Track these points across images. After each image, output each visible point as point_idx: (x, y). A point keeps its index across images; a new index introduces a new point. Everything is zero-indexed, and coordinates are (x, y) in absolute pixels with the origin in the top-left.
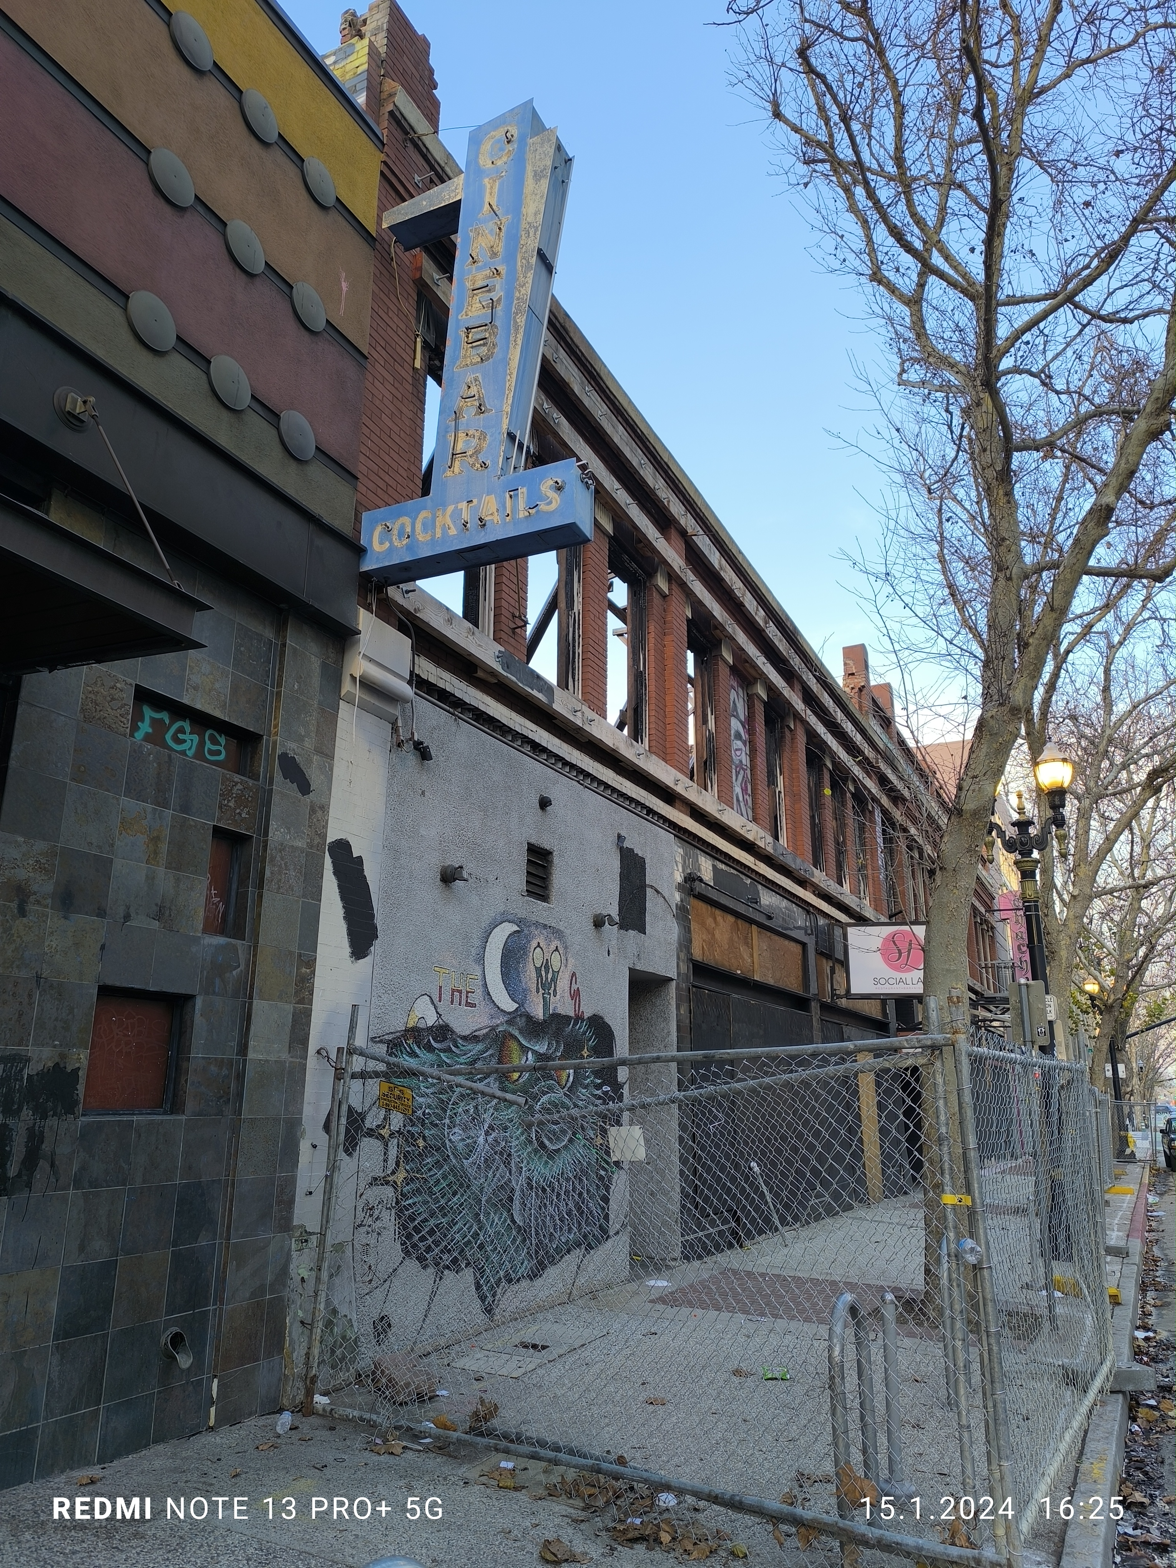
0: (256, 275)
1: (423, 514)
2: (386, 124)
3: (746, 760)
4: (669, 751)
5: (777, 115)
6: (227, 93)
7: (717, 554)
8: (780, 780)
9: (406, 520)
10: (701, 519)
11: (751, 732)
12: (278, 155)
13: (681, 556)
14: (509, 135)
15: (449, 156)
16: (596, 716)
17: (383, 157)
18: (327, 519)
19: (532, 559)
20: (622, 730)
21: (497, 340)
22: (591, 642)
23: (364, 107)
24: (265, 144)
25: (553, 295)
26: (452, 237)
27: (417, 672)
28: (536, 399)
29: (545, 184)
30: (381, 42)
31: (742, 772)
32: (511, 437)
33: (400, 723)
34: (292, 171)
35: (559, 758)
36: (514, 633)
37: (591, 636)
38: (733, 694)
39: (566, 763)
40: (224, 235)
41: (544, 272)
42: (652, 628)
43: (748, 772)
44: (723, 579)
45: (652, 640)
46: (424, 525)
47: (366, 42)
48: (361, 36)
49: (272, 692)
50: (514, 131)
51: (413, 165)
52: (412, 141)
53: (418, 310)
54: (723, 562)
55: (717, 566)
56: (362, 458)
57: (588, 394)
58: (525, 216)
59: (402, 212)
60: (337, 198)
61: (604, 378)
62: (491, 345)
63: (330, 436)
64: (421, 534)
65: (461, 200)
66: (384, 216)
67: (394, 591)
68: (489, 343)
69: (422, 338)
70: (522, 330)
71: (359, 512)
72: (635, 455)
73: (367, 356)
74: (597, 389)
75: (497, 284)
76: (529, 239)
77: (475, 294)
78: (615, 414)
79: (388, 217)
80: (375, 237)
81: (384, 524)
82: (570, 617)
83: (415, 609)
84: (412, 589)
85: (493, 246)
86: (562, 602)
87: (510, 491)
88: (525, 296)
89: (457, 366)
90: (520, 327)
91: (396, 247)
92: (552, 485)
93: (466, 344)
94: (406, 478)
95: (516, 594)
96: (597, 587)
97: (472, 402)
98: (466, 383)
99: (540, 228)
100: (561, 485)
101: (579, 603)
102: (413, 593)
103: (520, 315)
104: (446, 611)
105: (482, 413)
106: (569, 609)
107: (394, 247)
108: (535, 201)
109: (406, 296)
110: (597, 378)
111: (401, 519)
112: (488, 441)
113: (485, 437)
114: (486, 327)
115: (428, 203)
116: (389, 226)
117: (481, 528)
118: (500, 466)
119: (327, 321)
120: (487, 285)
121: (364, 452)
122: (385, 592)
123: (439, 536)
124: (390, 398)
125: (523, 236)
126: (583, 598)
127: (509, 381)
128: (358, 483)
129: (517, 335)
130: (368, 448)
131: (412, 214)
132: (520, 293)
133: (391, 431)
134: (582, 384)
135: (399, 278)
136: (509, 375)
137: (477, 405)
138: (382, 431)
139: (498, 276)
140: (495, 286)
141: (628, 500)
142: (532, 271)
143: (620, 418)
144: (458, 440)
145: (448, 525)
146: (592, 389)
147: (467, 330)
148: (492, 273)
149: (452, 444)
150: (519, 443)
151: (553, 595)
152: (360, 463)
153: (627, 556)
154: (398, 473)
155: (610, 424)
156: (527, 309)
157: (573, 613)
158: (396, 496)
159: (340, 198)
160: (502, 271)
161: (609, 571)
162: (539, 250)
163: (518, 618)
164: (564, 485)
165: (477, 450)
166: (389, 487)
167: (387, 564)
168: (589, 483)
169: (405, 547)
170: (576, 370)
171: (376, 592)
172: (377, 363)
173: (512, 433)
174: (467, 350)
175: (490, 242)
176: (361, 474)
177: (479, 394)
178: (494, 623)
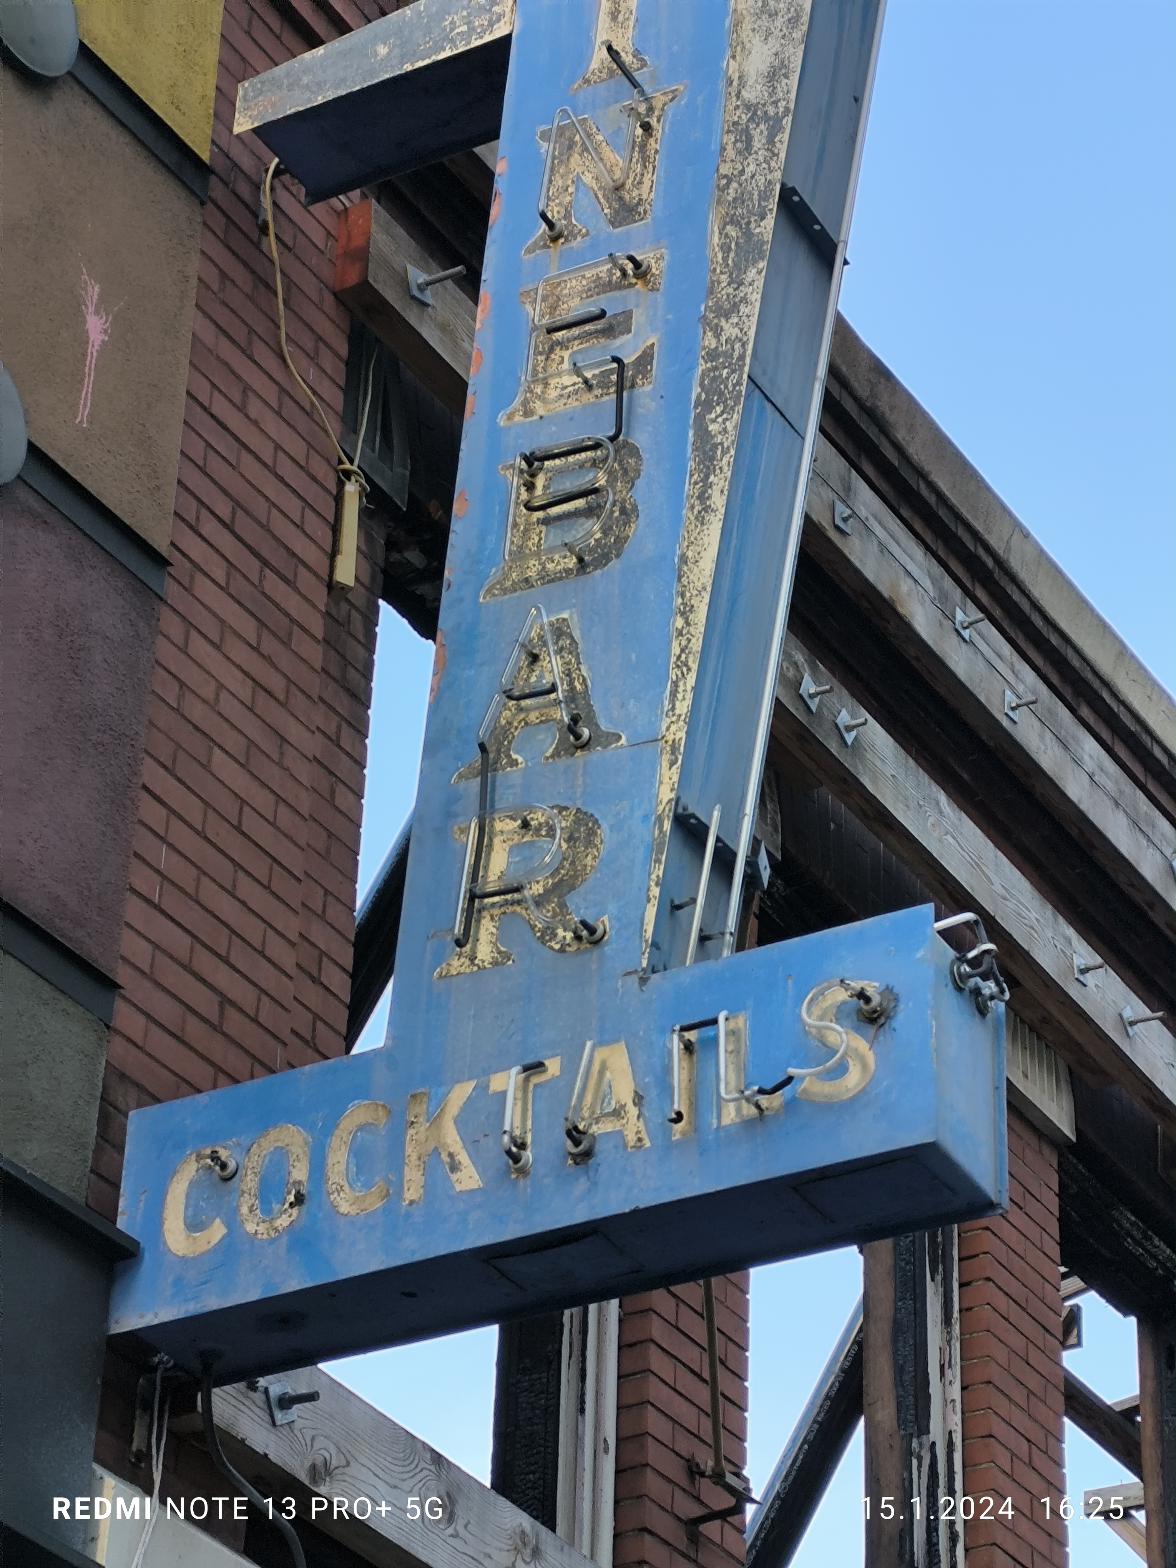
1: (357, 1115)
9: (293, 1138)
21: (635, 495)
26: (482, 151)
32: (690, 830)
36: (694, 1539)
41: (803, 263)
46: (359, 1154)
53: (352, 388)
56: (134, 911)
57: (966, 634)
58: (735, 83)
59: (305, 80)
60: (83, 47)
61: (1023, 575)
62: (617, 514)
63: (21, 842)
64: (346, 1188)
65: (508, 37)
66: (241, 92)
67: (234, 1402)
68: (608, 506)
69: (363, 482)
70: (725, 460)
71: (116, 1108)
72: (1149, 840)
73: (165, 554)
74: (997, 613)
75: (637, 306)
76: (750, 159)
77: (558, 343)
78: (1069, 698)
79: (254, 98)
80: (207, 162)
81: (208, 1151)
82: (915, 1462)
83: (313, 1467)
84: (304, 1391)
85: (623, 185)
86: (879, 1403)
87: (684, 1029)
88: (737, 346)
89: (493, 587)
90: (719, 452)
91: (279, 190)
92: (844, 1003)
93: (524, 511)
94: (292, 970)
95: (703, 1386)
96: (1018, 1342)
97: (544, 711)
98: (523, 645)
99: (787, 122)
100: (880, 1005)
101: (950, 1406)
102: (307, 1404)
103: (719, 409)
104: (432, 1468)
105: (583, 747)
106: (910, 1431)
107: (272, 189)
108: (768, 34)
109: (309, 345)
110: (996, 576)
111: (273, 1134)
112: (601, 847)
113: (592, 833)
114: (599, 453)
115: (397, 51)
116: (256, 125)
117: (576, 1163)
118: (649, 934)
119: (32, 449)
120: (602, 314)
121: (143, 889)
122: (200, 1409)
123: (415, 1197)
124: (244, 691)
125: (730, 147)
126: (964, 1388)
127: (680, 633)
128: (119, 1004)
129: (707, 477)
130: (158, 872)
131: (337, 87)
132: (717, 336)
133: (246, 809)
134: (942, 600)
135: (287, 290)
136: (683, 614)
137: (562, 720)
138: (210, 812)
139: (639, 282)
140: (628, 315)
141: (1128, 1007)
142: (762, 264)
143: (1085, 711)
144: (490, 845)
145: (451, 1155)
146: (981, 615)
147: (530, 464)
148: (619, 274)
149: (469, 859)
150: (717, 850)
151: (842, 1370)
152: (126, 931)
153: (1133, 1214)
154: (264, 956)
155: (1048, 735)
156: (743, 388)
157: (927, 1446)
158: (253, 1038)
159: (90, 46)
160: (653, 265)
161: (1063, 1269)
162: (787, 195)
163: (710, 1477)
164: (892, 1005)
165: (561, 880)
166: (227, 1006)
167: (213, 1303)
168: (986, 992)
169: (285, 1239)
170: (919, 553)
171: (167, 1407)
172: (199, 577)
173: (693, 816)
174: (526, 530)
175: (610, 171)
176: (128, 970)
177: (571, 683)
178: (616, 1502)
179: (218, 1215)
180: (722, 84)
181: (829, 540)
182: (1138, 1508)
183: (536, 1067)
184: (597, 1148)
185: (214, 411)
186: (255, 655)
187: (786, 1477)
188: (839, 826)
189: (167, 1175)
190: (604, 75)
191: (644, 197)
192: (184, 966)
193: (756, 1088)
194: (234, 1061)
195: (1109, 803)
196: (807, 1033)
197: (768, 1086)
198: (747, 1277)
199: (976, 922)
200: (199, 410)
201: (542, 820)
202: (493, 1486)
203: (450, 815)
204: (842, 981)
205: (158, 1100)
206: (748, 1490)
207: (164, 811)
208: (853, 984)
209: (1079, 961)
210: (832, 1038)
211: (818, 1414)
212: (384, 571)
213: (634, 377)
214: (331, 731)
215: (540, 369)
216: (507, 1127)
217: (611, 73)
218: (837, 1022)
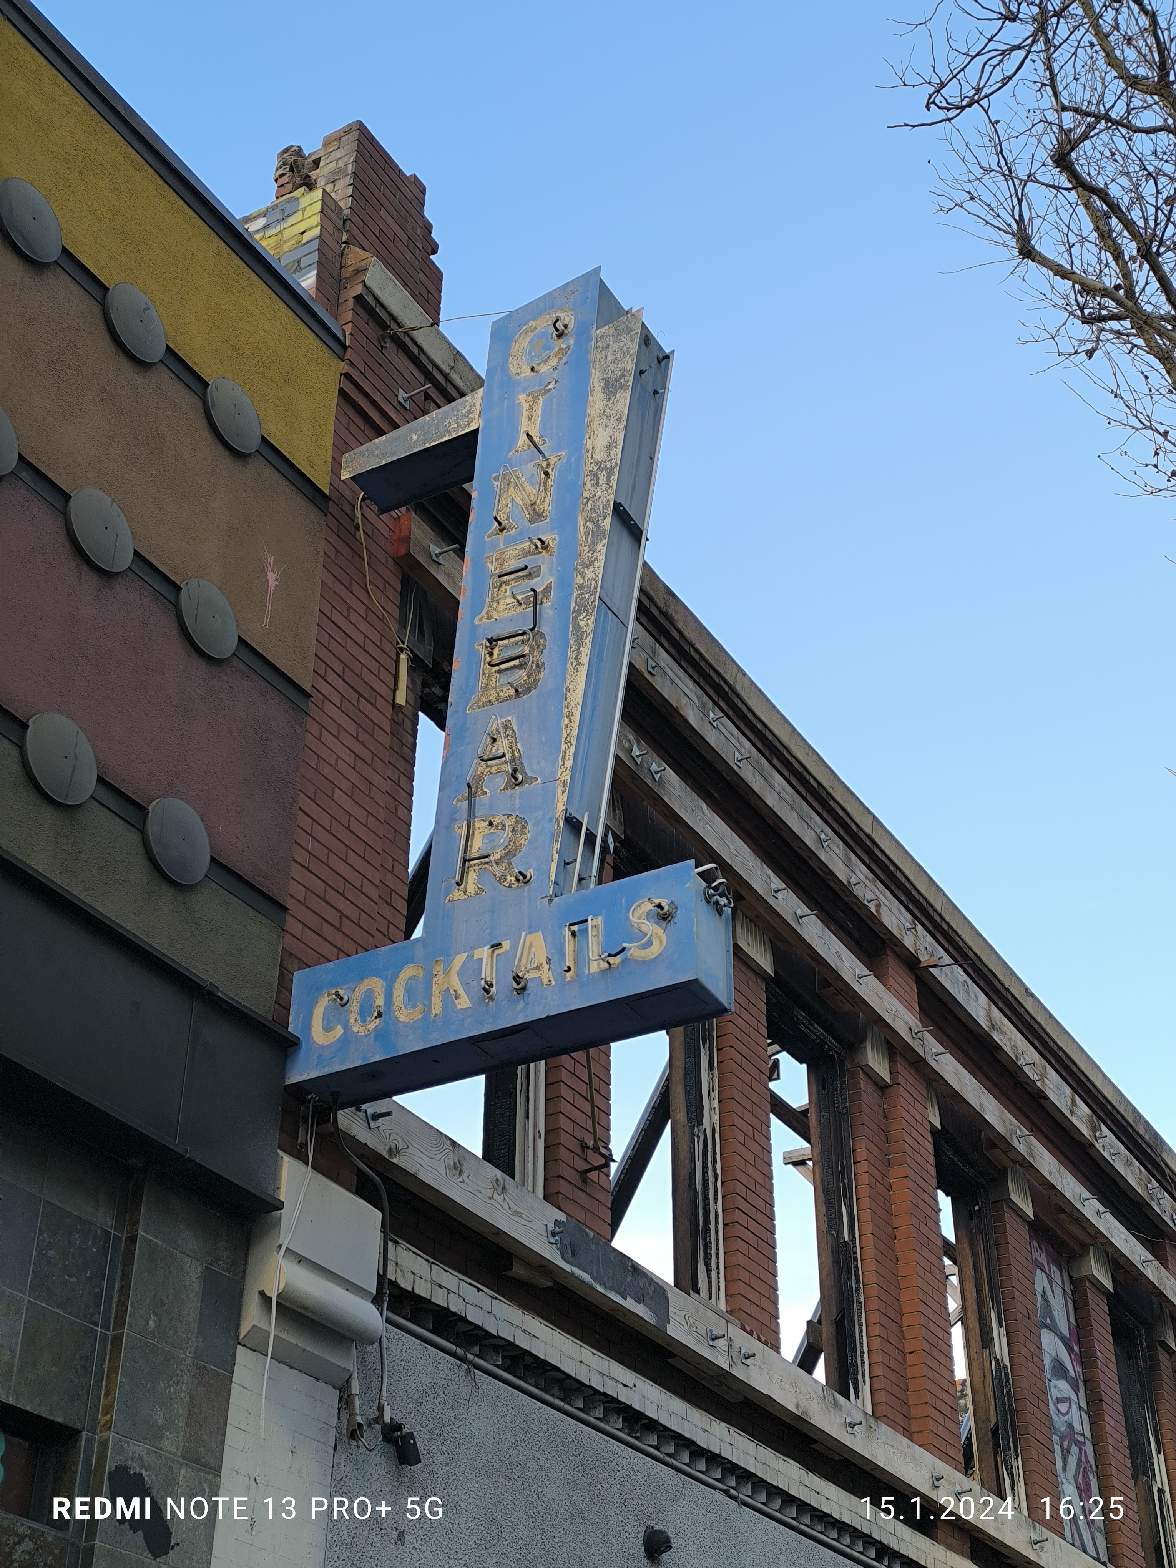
0: (116, 574)
1: (408, 972)
2: (349, 315)
3: (1080, 1422)
4: (915, 1412)
5: (1027, 252)
6: (82, 292)
7: (983, 998)
8: (1159, 1463)
9: (376, 984)
10: (945, 934)
11: (1086, 1359)
12: (164, 378)
13: (909, 1008)
14: (559, 325)
15: (458, 355)
16: (757, 1347)
17: (343, 367)
18: (228, 990)
19: (616, 1047)
20: (810, 1370)
21: (545, 658)
22: (741, 1189)
23: (313, 293)
24: (142, 365)
25: (645, 564)
26: (466, 486)
27: (391, 1276)
28: (619, 741)
29: (623, 399)
30: (342, 193)
31: (1075, 1450)
32: (573, 824)
33: (355, 1387)
34: (186, 401)
35: (683, 1442)
36: (585, 1180)
37: (740, 1176)
38: (1040, 1280)
39: (698, 1452)
40: (65, 515)
41: (625, 540)
42: (862, 1154)
43: (1089, 1448)
44: (998, 1048)
45: (864, 1178)
46: (409, 991)
47: (318, 194)
48: (310, 186)
49: (104, 1337)
50: (568, 318)
51: (395, 375)
52: (395, 339)
53: (403, 606)
54: (996, 1013)
55: (983, 1022)
56: (296, 871)
57: (715, 724)
58: (590, 451)
59: (376, 452)
60: (263, 438)
61: (743, 694)
62: (534, 667)
63: (237, 838)
64: (403, 1008)
65: (477, 430)
66: (344, 459)
67: (349, 1117)
68: (530, 663)
69: (409, 653)
70: (588, 639)
71: (287, 971)
72: (809, 825)
73: (309, 691)
74: (731, 713)
75: (543, 563)
76: (598, 489)
77: (504, 582)
78: (767, 755)
79: (351, 461)
80: (328, 494)
81: (334, 991)
82: (696, 1139)
83: (390, 1149)
84: (385, 1111)
85: (535, 503)
86: (678, 1110)
87: (570, 925)
88: (593, 582)
89: (473, 705)
90: (585, 635)
91: (365, 507)
92: (650, 910)
93: (488, 666)
94: (376, 899)
95: (587, 1103)
96: (747, 1078)
97: (499, 766)
98: (488, 734)
99: (617, 470)
100: (669, 911)
101: (713, 1111)
102: (387, 1118)
103: (584, 614)
104: (451, 1148)
105: (518, 785)
106: (693, 1123)
107: (361, 507)
108: (606, 427)
109: (381, 586)
110: (730, 695)
111: (366, 982)
112: (529, 835)
113: (524, 827)
114: (525, 637)
115: (422, 437)
116: (352, 475)
117: (518, 994)
118: (553, 878)
119: (240, 639)
120: (526, 567)
121: (300, 860)
122: (332, 1121)
123: (438, 1012)
124: (351, 760)
125: (588, 483)
126: (720, 1102)
127: (567, 727)
128: (288, 917)
129: (579, 648)
130: (308, 851)
131: (392, 455)
132: (583, 577)
133: (352, 818)
134: (703, 707)
135: (369, 557)
136: (568, 717)
137: (508, 771)
138: (334, 820)
139: (544, 551)
140: (539, 567)
141: (799, 909)
142: (605, 541)
143: (775, 761)
144: (473, 835)
145: (455, 991)
146: (722, 715)
147: (491, 643)
148: (534, 547)
149: (463, 842)
150: (586, 834)
151: (661, 1094)
152: (292, 881)
153: (804, 1012)
154: (362, 893)
155: (757, 774)
156: (596, 603)
157: (702, 1131)
158: (357, 934)
159: (268, 438)
160: (551, 543)
161: (769, 1041)
162: (617, 506)
163: (592, 1149)
164: (674, 911)
165: (509, 851)
166: (344, 918)
167: (337, 1068)
168: (722, 903)
169: (373, 1035)
170: (691, 684)
171: (315, 1121)
172: (326, 702)
173: (575, 818)
174: (489, 676)
175: (529, 496)
176: (293, 901)
177: (513, 752)
178: (545, 1163)
179: (339, 1023)
180: (584, 452)
181: (646, 678)
182: (810, 1159)
183: (497, 946)
184: (529, 986)
185: (333, 619)
186: (355, 741)
187: (634, 1148)
188: (653, 821)
189: (314, 1003)
190: (525, 448)
191: (546, 509)
192: (321, 898)
193: (607, 954)
194: (348, 945)
195: (789, 808)
196: (633, 926)
197: (613, 953)
198: (609, 1049)
199: (716, 868)
200: (325, 618)
201: (499, 821)
202: (483, 1158)
203: (454, 821)
204: (649, 899)
205: (310, 967)
206: (611, 1155)
207: (311, 820)
208: (655, 901)
209: (774, 887)
210: (644, 928)
211: (649, 1116)
212: (421, 698)
213: (542, 599)
214: (395, 778)
215: (495, 595)
216: (483, 976)
217: (529, 447)
218: (648, 920)
